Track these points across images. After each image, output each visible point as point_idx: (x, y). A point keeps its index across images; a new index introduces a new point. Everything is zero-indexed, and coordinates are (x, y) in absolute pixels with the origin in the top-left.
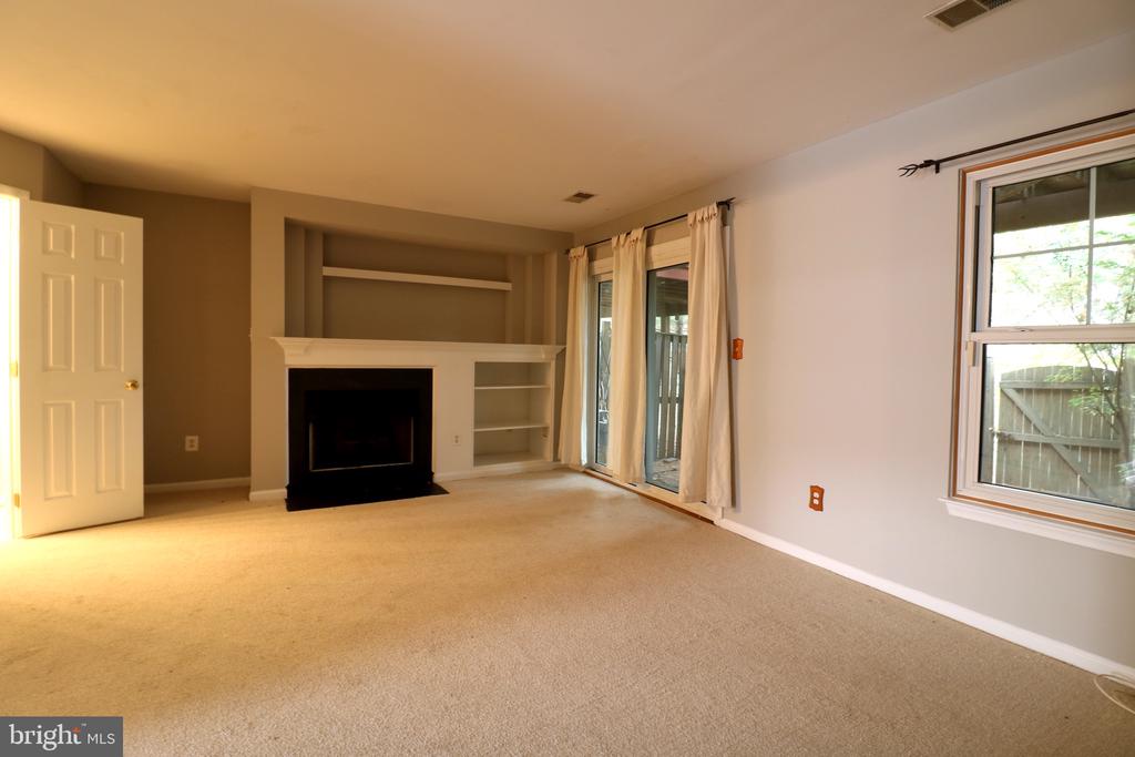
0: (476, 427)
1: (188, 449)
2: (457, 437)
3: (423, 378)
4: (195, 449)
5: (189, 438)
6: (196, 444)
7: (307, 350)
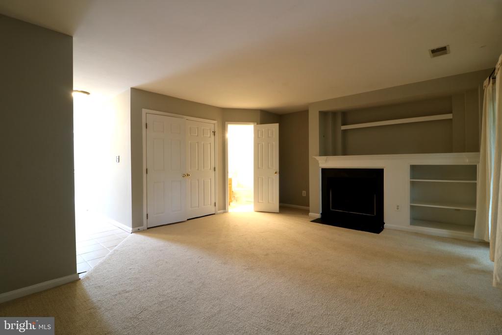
0: (411, 203)
1: (303, 195)
2: (398, 206)
3: (378, 174)
4: (305, 195)
5: (303, 192)
6: (305, 194)
7: (326, 160)
